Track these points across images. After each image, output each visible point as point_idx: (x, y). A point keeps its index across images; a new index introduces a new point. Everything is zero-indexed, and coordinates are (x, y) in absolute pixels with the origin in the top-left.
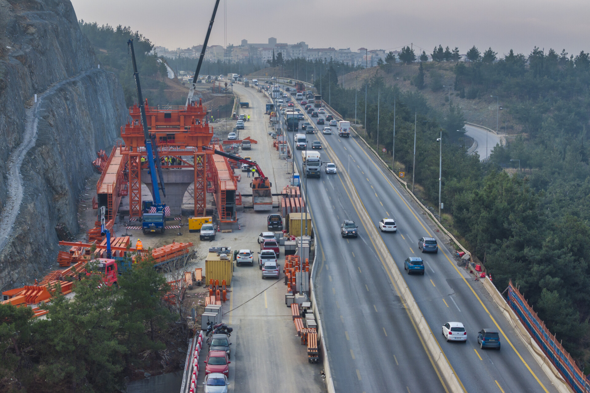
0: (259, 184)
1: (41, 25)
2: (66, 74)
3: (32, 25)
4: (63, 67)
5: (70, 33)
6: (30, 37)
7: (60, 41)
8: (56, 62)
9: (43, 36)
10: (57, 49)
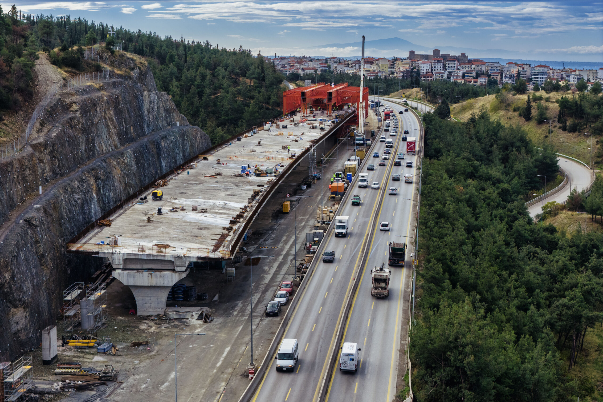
1: (88, 100)
2: (118, 144)
3: (75, 103)
4: (115, 138)
5: (142, 96)
6: (71, 115)
7: (119, 109)
8: (105, 134)
9: (89, 111)
10: (111, 120)
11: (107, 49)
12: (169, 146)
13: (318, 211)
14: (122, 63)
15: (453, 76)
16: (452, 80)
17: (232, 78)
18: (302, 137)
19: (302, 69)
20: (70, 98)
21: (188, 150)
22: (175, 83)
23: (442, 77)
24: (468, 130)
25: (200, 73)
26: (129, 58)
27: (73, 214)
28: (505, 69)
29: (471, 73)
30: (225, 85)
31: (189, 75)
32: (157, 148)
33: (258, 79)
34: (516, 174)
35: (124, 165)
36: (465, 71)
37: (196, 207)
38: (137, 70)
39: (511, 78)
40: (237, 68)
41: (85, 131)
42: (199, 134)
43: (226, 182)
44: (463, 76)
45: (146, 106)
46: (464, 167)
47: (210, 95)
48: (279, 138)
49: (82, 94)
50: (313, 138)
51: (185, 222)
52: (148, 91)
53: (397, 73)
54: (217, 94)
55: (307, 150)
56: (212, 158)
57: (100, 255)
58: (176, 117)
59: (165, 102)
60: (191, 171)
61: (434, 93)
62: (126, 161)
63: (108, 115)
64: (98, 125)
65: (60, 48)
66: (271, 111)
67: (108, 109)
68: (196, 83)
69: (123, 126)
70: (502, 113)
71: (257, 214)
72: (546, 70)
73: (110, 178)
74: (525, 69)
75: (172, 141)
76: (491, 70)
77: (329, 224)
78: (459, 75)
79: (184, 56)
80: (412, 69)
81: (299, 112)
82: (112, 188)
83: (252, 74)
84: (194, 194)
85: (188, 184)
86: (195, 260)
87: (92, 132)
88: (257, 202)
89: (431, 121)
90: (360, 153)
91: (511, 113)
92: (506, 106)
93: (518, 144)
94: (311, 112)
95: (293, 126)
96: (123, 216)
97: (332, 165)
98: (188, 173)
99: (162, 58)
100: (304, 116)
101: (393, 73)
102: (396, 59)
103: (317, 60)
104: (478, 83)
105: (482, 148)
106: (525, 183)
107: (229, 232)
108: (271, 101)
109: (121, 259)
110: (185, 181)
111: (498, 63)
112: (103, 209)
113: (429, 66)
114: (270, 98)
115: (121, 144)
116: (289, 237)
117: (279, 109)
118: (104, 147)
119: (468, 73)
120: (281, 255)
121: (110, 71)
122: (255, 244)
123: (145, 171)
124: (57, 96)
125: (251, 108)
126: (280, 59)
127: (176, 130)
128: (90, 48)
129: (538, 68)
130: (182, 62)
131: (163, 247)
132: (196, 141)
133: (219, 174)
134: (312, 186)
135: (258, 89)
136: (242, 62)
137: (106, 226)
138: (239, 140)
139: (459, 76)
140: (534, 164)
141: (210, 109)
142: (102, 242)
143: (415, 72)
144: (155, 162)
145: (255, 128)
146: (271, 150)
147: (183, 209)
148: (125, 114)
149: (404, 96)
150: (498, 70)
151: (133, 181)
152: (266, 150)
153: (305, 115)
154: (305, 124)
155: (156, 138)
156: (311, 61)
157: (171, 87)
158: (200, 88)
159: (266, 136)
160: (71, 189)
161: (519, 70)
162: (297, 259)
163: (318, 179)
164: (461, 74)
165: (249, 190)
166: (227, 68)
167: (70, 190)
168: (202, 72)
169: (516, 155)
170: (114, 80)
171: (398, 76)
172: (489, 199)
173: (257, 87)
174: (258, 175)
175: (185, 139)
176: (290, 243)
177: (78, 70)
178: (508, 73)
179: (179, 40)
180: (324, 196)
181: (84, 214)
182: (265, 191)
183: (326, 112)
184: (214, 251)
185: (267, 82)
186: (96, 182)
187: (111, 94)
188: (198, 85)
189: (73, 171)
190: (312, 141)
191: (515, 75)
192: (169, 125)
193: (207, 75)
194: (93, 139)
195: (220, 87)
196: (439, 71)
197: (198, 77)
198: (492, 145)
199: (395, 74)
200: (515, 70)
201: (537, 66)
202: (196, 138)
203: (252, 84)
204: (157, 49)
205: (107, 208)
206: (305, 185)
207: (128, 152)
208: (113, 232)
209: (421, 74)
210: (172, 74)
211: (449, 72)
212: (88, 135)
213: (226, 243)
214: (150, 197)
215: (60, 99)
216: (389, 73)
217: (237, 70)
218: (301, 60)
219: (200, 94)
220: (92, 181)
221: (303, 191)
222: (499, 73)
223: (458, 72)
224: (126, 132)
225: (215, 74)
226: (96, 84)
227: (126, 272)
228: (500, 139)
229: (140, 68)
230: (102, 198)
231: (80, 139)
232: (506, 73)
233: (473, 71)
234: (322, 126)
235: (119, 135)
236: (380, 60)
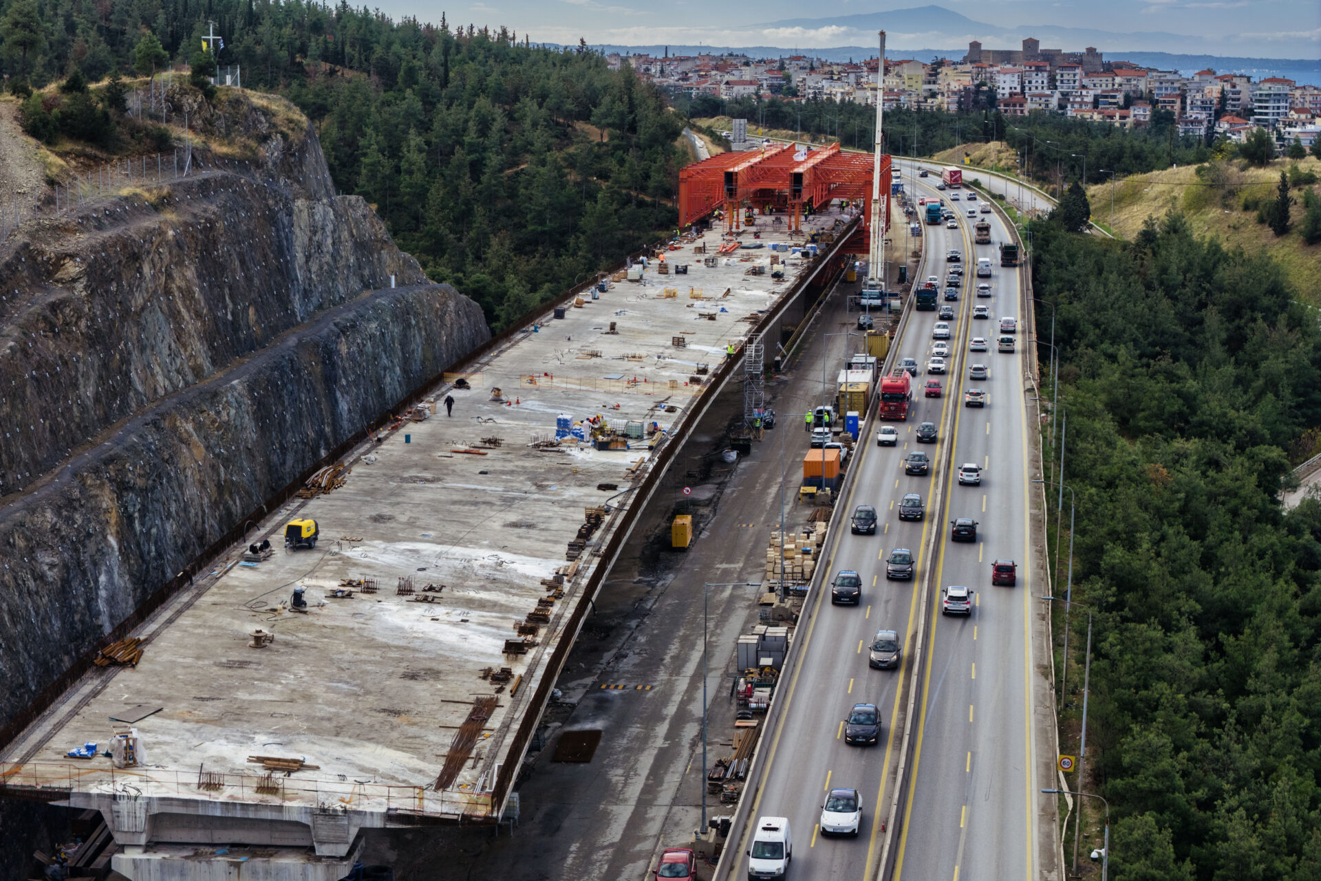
1: (114, 245)
2: (207, 365)
3: (72, 256)
4: (198, 347)
5: (290, 214)
6: (58, 294)
7: (214, 261)
8: (164, 338)
9: (118, 277)
10: (187, 294)
11: (194, 84)
12: (361, 352)
13: (772, 553)
14: (236, 123)
15: (1073, 104)
16: (1070, 112)
17: (558, 124)
18: (726, 305)
19: (727, 83)
20: (57, 240)
21: (419, 354)
22: (415, 139)
23: (1047, 106)
24: (1139, 262)
25: (478, 112)
26: (255, 109)
27: (28, 622)
28: (1190, 86)
29: (1114, 97)
30: (538, 145)
31: (450, 120)
32: (324, 363)
33: (619, 126)
34: (1266, 384)
35: (218, 429)
36: (1099, 92)
37: (408, 582)
38: (276, 142)
39: (1204, 109)
40: (570, 101)
41: (99, 339)
42: (451, 304)
43: (512, 472)
44: (1096, 104)
45: (300, 238)
46: (1160, 400)
47: (501, 171)
48: (664, 308)
49: (100, 227)
50: (755, 309)
51: (371, 644)
52: (309, 198)
53: (943, 95)
54: (518, 165)
55: (741, 352)
56: (480, 381)
57: (74, 803)
58: (389, 261)
59: (357, 222)
60: (413, 429)
61: (1041, 155)
62: (224, 417)
63: (179, 282)
64: (146, 313)
65: (64, 82)
66: (650, 210)
67: (180, 263)
68: (467, 139)
69: (226, 307)
70: (1214, 213)
71: (590, 605)
72: (1285, 89)
73: (169, 479)
74: (1238, 88)
75: (371, 337)
76: (1160, 89)
77: (802, 594)
78: (1086, 99)
79: (442, 69)
80: (978, 86)
81: (718, 218)
82: (173, 508)
83: (605, 116)
84: (411, 524)
85: (404, 480)
86: (378, 824)
87: (120, 339)
88: (593, 555)
89: (1047, 241)
90: (876, 341)
91: (1236, 216)
92: (1224, 197)
93: (1266, 301)
94: (750, 221)
95: (702, 264)
96: (185, 621)
97: (801, 378)
98: (408, 438)
99: (387, 74)
100: (730, 233)
101: (933, 95)
102: (940, 64)
103: (760, 62)
104: (1130, 120)
105: (1176, 314)
106: (1290, 407)
107: (500, 691)
108: (651, 184)
109: (142, 815)
110: (396, 472)
111: (1176, 72)
112: (139, 580)
113: (1016, 78)
114: (647, 176)
115: (214, 362)
116: (687, 644)
117: (670, 205)
118: (160, 378)
119: (1106, 97)
120: (663, 719)
121: (195, 149)
122: (588, 672)
123: (284, 437)
124: (19, 237)
125: (599, 206)
126: (676, 60)
127: (382, 301)
128: (147, 83)
129: (1268, 85)
130: (436, 86)
131: (282, 770)
132: (443, 325)
133: (494, 443)
134: (753, 450)
135: (620, 152)
136: (583, 85)
137: (123, 665)
138: (560, 315)
139: (1086, 104)
140: (1311, 355)
141: (500, 206)
142: (89, 748)
143: (984, 92)
144: (319, 403)
145: (603, 276)
146: (642, 352)
147: (370, 589)
148: (234, 271)
149: (967, 160)
150: (1174, 89)
151: (245, 474)
152: (630, 351)
153: (734, 230)
154: (734, 260)
155: (325, 332)
156: (747, 64)
157: (405, 150)
158: (476, 151)
159: (632, 300)
160: (28, 539)
161: (1223, 90)
162: (710, 737)
163: (769, 425)
164: (1090, 99)
165: (573, 503)
166: (544, 100)
167: (21, 543)
168: (483, 111)
169: (1264, 331)
170: (205, 174)
171: (947, 103)
172: (1236, 495)
173: (616, 148)
174: (602, 447)
175: (409, 326)
176: (690, 668)
177: (104, 147)
178: (1199, 96)
179: (436, 24)
180: (784, 487)
181: (67, 610)
182: (619, 509)
183: (785, 219)
184: (444, 781)
185: (642, 135)
186: (120, 497)
187: (189, 218)
188: (471, 144)
189: (48, 469)
190: (753, 319)
191: (1215, 102)
192: (366, 286)
193: (494, 120)
194: (126, 361)
195: (527, 147)
196: (1039, 91)
197: (471, 124)
198: (1202, 305)
199: (939, 97)
200: (1213, 90)
201: (1266, 81)
202: (442, 318)
203: (605, 140)
204: (379, 51)
205: (153, 574)
206: (733, 449)
207: (233, 388)
208: (139, 692)
209: (999, 97)
210: (409, 115)
211: (1062, 94)
212: (107, 350)
213: (483, 744)
214: (278, 540)
215: (26, 245)
216: (926, 94)
217: (569, 106)
218: (726, 62)
219: (476, 168)
220: (107, 500)
221: (729, 468)
222: (1178, 96)
223: (1084, 92)
224: (232, 323)
225: (516, 115)
226: (150, 190)
227: (157, 857)
228: (1221, 289)
229: (285, 136)
230: (138, 545)
231: (81, 366)
232: (1194, 97)
233: (1117, 90)
234: (778, 268)
235: (209, 337)
236: (905, 65)
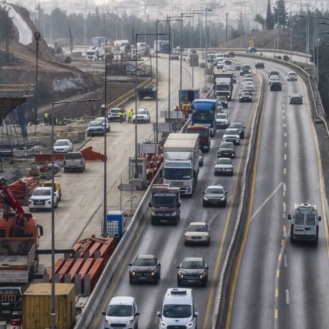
0: (12, 229)
